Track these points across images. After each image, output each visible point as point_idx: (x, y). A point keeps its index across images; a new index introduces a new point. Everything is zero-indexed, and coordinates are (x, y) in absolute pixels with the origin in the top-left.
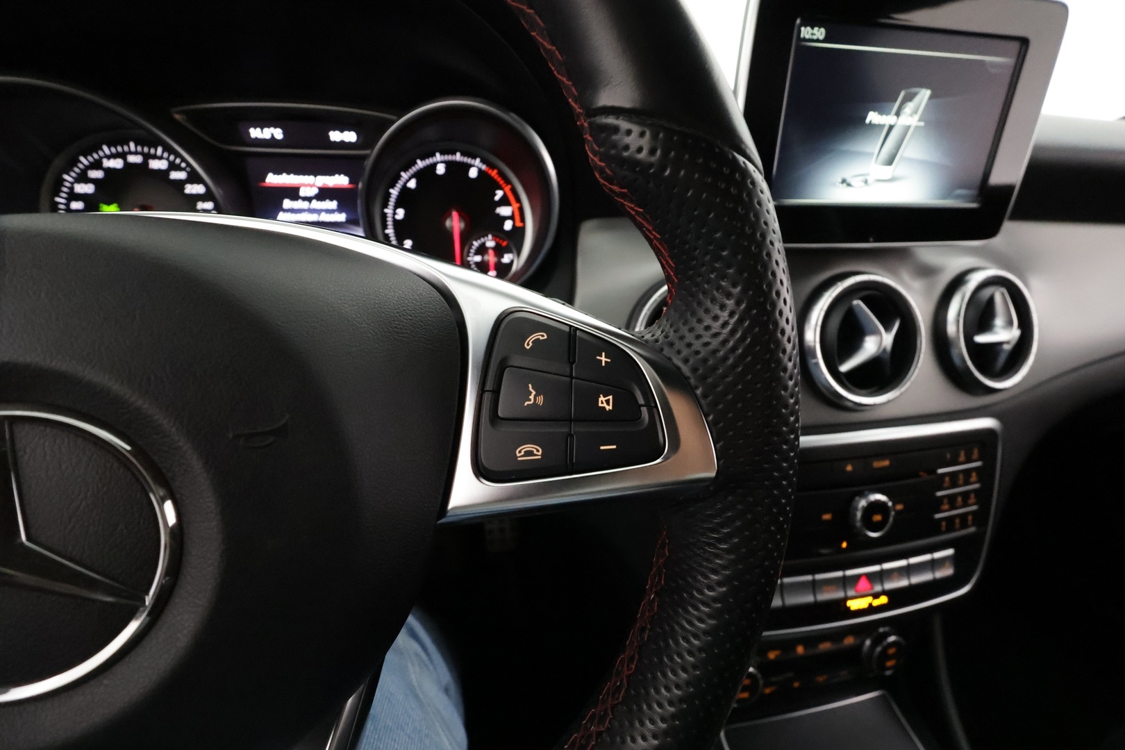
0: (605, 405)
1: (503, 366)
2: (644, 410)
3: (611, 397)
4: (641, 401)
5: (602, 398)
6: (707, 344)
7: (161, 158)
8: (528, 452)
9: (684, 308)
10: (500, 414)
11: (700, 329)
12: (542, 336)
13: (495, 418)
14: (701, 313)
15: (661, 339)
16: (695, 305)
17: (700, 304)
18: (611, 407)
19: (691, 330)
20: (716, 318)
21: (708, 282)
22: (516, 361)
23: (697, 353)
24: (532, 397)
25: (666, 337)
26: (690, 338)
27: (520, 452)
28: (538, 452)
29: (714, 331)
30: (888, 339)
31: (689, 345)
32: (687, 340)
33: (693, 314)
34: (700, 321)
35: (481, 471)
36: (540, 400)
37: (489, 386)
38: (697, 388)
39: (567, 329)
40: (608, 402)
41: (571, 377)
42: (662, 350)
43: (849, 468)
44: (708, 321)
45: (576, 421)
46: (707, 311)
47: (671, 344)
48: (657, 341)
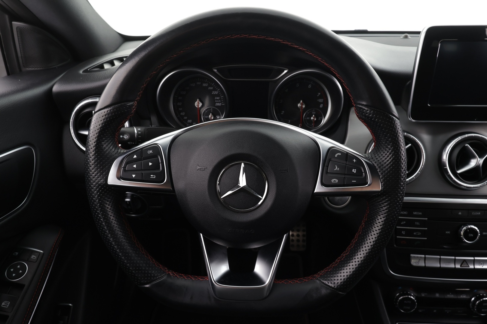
0: (354, 171)
1: (330, 160)
2: (364, 173)
3: (356, 170)
4: (363, 171)
5: (353, 170)
6: (381, 159)
7: (206, 83)
8: (335, 181)
9: (377, 149)
10: (328, 172)
11: (380, 155)
12: (340, 154)
13: (327, 172)
14: (381, 151)
15: (370, 157)
16: (380, 149)
17: (381, 149)
18: (355, 172)
19: (378, 155)
20: (384, 153)
21: (383, 144)
22: (333, 159)
23: (379, 161)
24: (336, 168)
25: (371, 156)
26: (377, 157)
27: (333, 181)
28: (337, 181)
29: (383, 156)
30: (481, 161)
31: (377, 159)
32: (376, 158)
33: (379, 151)
34: (380, 153)
35: (322, 184)
36: (338, 169)
37: (326, 165)
38: (378, 169)
39: (346, 153)
40: (355, 171)
41: (346, 164)
42: (370, 159)
43: (460, 213)
44: (382, 153)
45: (346, 174)
46: (382, 151)
47: (372, 158)
48: (369, 157)
